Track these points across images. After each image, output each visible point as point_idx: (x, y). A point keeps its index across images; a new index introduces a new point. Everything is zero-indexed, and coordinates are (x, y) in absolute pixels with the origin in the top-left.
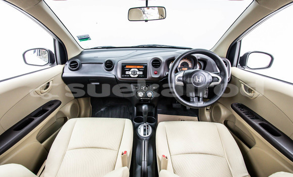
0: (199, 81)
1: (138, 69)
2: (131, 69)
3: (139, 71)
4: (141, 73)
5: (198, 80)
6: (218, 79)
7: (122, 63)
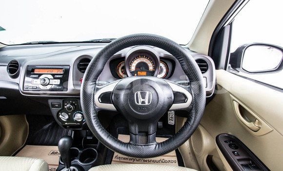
0: (143, 102)
1: (53, 75)
2: (40, 75)
3: (55, 78)
4: (58, 82)
5: (141, 100)
6: (186, 97)
7: (28, 66)
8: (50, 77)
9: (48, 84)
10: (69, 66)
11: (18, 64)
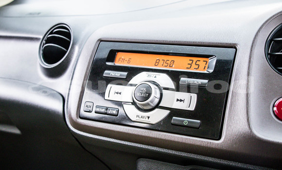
1: (175, 76)
3: (180, 88)
4: (189, 101)
7: (101, 41)
8: (165, 80)
9: (157, 106)
10: (233, 46)
11: (68, 35)
